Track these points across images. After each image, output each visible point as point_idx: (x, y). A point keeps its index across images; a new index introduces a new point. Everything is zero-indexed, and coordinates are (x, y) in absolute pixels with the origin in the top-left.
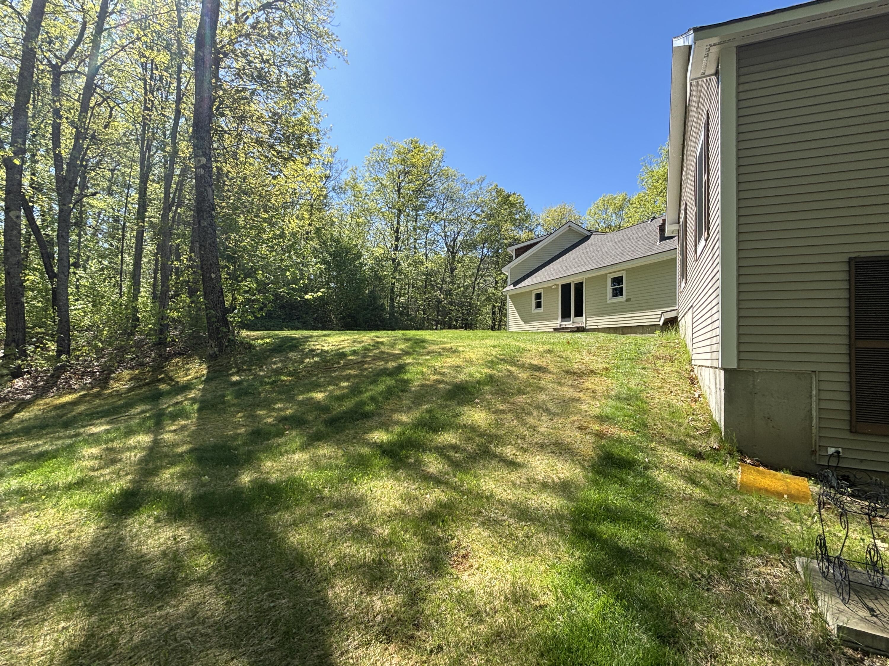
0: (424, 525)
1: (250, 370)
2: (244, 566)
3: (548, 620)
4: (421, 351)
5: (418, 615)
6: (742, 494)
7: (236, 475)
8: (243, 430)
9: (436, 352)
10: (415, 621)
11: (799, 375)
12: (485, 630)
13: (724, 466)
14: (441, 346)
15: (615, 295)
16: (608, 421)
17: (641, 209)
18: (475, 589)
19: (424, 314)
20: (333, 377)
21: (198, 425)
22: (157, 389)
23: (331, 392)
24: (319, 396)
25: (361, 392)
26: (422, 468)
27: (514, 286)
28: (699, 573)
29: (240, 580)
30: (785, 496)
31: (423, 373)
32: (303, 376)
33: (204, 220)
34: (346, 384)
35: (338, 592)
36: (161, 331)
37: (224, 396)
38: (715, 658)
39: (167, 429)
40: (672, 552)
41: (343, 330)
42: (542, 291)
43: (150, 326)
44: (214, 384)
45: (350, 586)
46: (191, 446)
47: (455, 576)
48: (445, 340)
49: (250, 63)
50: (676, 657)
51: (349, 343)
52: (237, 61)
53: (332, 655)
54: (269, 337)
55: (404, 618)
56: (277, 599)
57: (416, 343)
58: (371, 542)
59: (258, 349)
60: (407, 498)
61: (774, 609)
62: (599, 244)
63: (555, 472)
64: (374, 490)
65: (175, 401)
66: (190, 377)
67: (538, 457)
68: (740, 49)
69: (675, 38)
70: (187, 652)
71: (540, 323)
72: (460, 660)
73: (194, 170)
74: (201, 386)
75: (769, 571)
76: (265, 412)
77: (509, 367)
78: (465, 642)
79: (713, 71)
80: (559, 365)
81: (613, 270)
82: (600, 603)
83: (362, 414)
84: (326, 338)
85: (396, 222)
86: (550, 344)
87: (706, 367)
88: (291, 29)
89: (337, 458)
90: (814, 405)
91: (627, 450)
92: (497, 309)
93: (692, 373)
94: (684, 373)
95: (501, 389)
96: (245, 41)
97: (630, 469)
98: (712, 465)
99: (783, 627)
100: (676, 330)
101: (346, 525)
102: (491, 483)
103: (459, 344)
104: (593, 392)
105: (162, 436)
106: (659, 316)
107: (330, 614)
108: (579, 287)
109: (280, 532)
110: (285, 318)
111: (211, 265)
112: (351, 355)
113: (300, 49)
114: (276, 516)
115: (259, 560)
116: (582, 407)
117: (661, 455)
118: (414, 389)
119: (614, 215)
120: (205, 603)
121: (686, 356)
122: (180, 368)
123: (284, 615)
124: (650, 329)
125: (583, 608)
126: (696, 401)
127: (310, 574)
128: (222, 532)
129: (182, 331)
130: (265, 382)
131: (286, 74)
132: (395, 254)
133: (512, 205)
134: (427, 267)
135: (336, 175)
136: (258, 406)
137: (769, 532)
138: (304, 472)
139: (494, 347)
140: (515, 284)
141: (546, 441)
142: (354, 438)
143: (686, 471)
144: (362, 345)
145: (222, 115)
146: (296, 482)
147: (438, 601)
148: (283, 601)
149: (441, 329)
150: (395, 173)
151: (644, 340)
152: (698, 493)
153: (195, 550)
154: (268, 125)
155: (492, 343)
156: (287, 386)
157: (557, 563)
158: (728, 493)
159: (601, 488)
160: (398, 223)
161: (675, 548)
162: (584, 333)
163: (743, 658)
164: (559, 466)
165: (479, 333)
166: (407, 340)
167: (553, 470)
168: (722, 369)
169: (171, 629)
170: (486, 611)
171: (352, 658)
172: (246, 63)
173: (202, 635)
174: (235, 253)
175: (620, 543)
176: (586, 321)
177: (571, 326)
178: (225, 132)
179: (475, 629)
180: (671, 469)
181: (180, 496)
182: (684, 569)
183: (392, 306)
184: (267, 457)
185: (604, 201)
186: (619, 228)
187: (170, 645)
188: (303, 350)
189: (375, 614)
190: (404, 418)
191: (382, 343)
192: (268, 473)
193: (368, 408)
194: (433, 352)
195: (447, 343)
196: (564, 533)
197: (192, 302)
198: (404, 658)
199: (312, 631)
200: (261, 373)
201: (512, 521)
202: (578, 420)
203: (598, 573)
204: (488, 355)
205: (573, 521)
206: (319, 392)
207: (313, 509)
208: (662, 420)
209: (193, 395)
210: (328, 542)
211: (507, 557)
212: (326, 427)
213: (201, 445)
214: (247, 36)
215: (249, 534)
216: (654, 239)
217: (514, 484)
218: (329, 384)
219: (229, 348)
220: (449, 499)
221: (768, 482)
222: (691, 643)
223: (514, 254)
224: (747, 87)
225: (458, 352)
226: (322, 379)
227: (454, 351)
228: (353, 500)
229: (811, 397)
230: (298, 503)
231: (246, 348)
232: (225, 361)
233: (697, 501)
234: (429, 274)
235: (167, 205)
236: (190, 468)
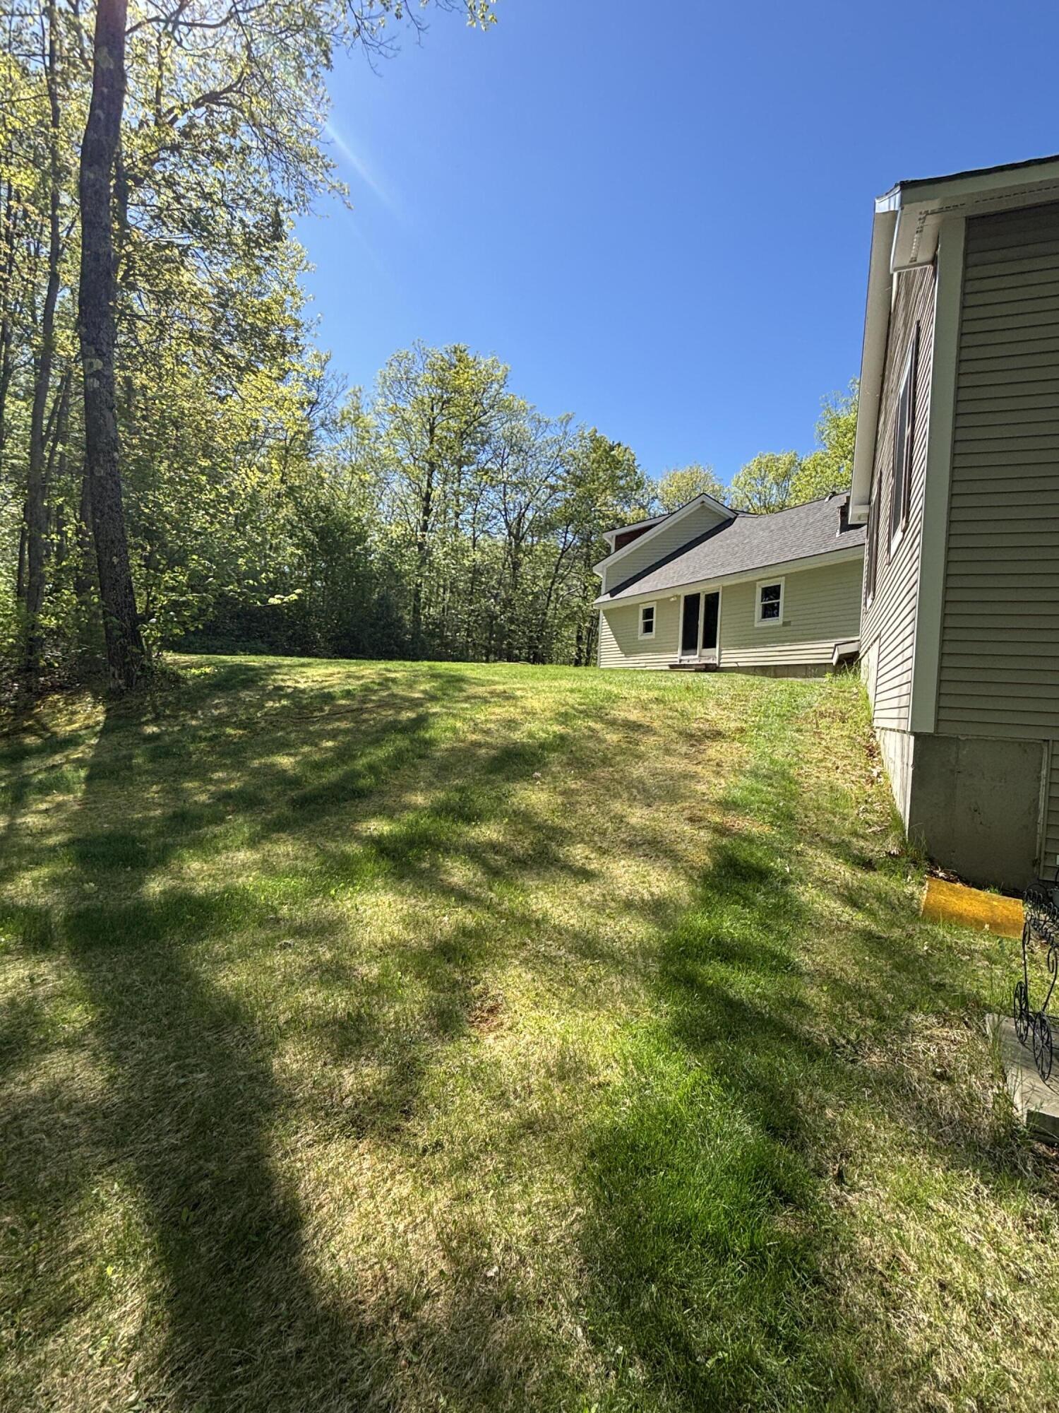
0: (433, 963)
1: (176, 717)
2: (143, 1023)
3: (608, 1104)
4: (456, 694)
5: (410, 1098)
6: (925, 922)
7: (141, 882)
8: (158, 812)
9: (480, 697)
10: (404, 1105)
11: (1024, 745)
12: (511, 1119)
13: (903, 881)
14: (489, 689)
15: (765, 615)
16: (735, 810)
17: (817, 480)
18: (504, 1059)
19: (468, 636)
20: (311, 733)
21: (84, 802)
22: (20, 744)
23: (305, 755)
24: (285, 761)
25: (353, 757)
26: (442, 877)
27: (612, 596)
28: (844, 1037)
29: (133, 1043)
30: (987, 926)
31: (454, 730)
32: (263, 729)
33: (102, 466)
34: (330, 744)
35: (288, 1062)
36: (31, 650)
37: (131, 757)
38: (847, 1158)
39: (34, 808)
40: (808, 1007)
41: (335, 658)
42: (653, 605)
43: (11, 640)
44: (114, 738)
45: (308, 1054)
46: (70, 835)
47: (474, 1040)
48: (496, 678)
49: (178, 198)
50: (791, 1157)
51: (340, 678)
52: (159, 193)
53: (269, 1156)
54: (209, 665)
55: (388, 1101)
56: (191, 1072)
57: (448, 682)
58: (348, 987)
59: (190, 683)
60: (414, 922)
61: (943, 1088)
62: (747, 533)
63: (647, 885)
64: (362, 909)
65: (50, 762)
66: (77, 725)
67: (623, 862)
68: (970, 221)
69: (878, 198)
70: (38, 1152)
71: (650, 656)
72: (467, 1163)
73: (82, 379)
74: (94, 741)
75: (945, 1034)
76: (196, 784)
77: (592, 724)
78: (477, 1138)
79: (929, 256)
80: (670, 722)
81: (764, 576)
82: (689, 1080)
83: (353, 791)
84: (304, 669)
85: (425, 483)
86: (660, 689)
87: (891, 730)
88: (254, 144)
89: (307, 859)
90: (1042, 793)
91: (759, 854)
92: (585, 633)
93: (871, 740)
94: (859, 739)
95: (577, 759)
96: (172, 159)
97: (760, 882)
98: (885, 879)
99: (953, 1113)
100: (855, 673)
101: (312, 961)
102: (545, 900)
103: (518, 686)
104: (718, 765)
105: (23, 820)
106: (832, 650)
107: (272, 1095)
108: (712, 600)
109: (205, 972)
110: (240, 636)
111: (113, 542)
112: (343, 698)
113: (266, 180)
114: (200, 947)
115: (167, 1014)
116: (698, 788)
117: (810, 863)
118: (438, 754)
119: (775, 487)
120: (73, 1078)
121: (866, 713)
122: (60, 711)
123: (200, 1097)
124: (814, 670)
125: (662, 1087)
126: (872, 782)
127: (247, 1037)
128: (111, 970)
129: (65, 651)
130: (200, 737)
131: (241, 221)
132: (423, 536)
133: (616, 463)
134: (474, 560)
135: (329, 400)
136: (186, 774)
137: (955, 978)
138: (251, 879)
139: (572, 691)
140: (613, 592)
141: (638, 838)
142: (338, 828)
143: (846, 887)
144: (361, 682)
145: (133, 287)
146: (237, 894)
147: (443, 1076)
148: (200, 1076)
149: (495, 661)
150: (427, 400)
151: (804, 686)
152: (860, 920)
153: (64, 998)
154: (210, 309)
155: (569, 686)
156: (235, 743)
157: (632, 1020)
158: (903, 920)
159: (713, 910)
160: (429, 485)
161: (812, 1001)
162: (714, 674)
163: (888, 1157)
164: (653, 877)
165: (550, 669)
166: (435, 676)
167: (643, 882)
168: (913, 733)
169: (15, 1118)
170: (515, 1091)
171: (301, 1160)
172: (173, 198)
173: (65, 1127)
174: (152, 524)
175: (731, 993)
176: (720, 655)
177: (697, 662)
178: (139, 318)
179: (494, 1118)
180: (822, 884)
181: (44, 914)
182: (823, 1031)
183: (416, 621)
184: (194, 854)
185: (760, 462)
186: (782, 508)
187: (10, 1143)
188: (263, 688)
189: (344, 1095)
190: (419, 799)
191: (394, 680)
192: (193, 880)
193: (364, 781)
194: (475, 697)
195: (498, 683)
196: (649, 978)
197: (81, 603)
198: (382, 1160)
199: (243, 1121)
200: (194, 723)
201: (571, 957)
202: (690, 807)
203: (692, 1036)
204: (561, 704)
205: (664, 959)
206: (287, 754)
207: (262, 935)
208: (818, 809)
209: (80, 755)
210: (280, 986)
211: (556, 1012)
212: (294, 810)
213: (88, 835)
214: (175, 148)
215: (155, 973)
216: (832, 528)
217: (581, 903)
218: (304, 743)
219: (143, 681)
220: (478, 924)
221: (965, 906)
222: (815, 1137)
223: (613, 545)
224: (977, 285)
225: (514, 698)
226: (293, 735)
227: (507, 697)
228: (326, 924)
229: (1039, 779)
230: (238, 926)
231: (171, 682)
232: (138, 701)
233: (857, 932)
234: (476, 571)
235: (38, 438)
236: (66, 870)
